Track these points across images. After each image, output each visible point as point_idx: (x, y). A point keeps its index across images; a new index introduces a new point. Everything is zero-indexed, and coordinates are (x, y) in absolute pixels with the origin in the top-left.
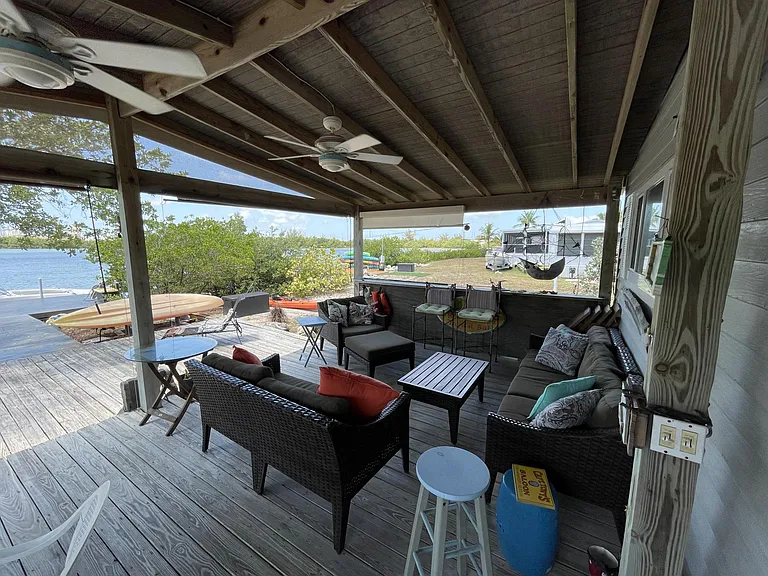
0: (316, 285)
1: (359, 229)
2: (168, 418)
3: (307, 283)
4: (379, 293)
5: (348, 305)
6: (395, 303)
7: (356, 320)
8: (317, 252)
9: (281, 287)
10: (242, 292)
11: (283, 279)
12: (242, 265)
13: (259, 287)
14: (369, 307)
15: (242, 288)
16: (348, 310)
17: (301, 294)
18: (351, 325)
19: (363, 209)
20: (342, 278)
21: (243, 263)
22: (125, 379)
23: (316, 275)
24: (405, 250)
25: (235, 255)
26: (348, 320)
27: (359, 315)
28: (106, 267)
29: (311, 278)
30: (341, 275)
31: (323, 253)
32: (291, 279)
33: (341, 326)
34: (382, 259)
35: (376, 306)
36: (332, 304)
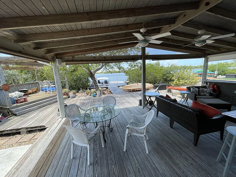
0: (183, 82)
1: (206, 62)
2: (149, 108)
3: (179, 82)
4: (214, 85)
5: (199, 89)
6: (222, 89)
7: (202, 94)
8: (184, 71)
9: (170, 83)
10: (158, 84)
11: (171, 80)
12: (159, 76)
13: (163, 82)
14: (209, 90)
15: (158, 83)
16: (199, 90)
17: (177, 85)
18: (199, 95)
19: (209, 54)
20: (194, 80)
21: (159, 75)
22: (139, 99)
23: (183, 79)
24: (232, 68)
25: (157, 73)
26: (198, 93)
27: (203, 92)
28: (128, 77)
29: (181, 80)
30: (194, 79)
31: (187, 71)
32: (173, 80)
33: (196, 95)
34: (216, 72)
35: (212, 90)
36: (192, 88)
